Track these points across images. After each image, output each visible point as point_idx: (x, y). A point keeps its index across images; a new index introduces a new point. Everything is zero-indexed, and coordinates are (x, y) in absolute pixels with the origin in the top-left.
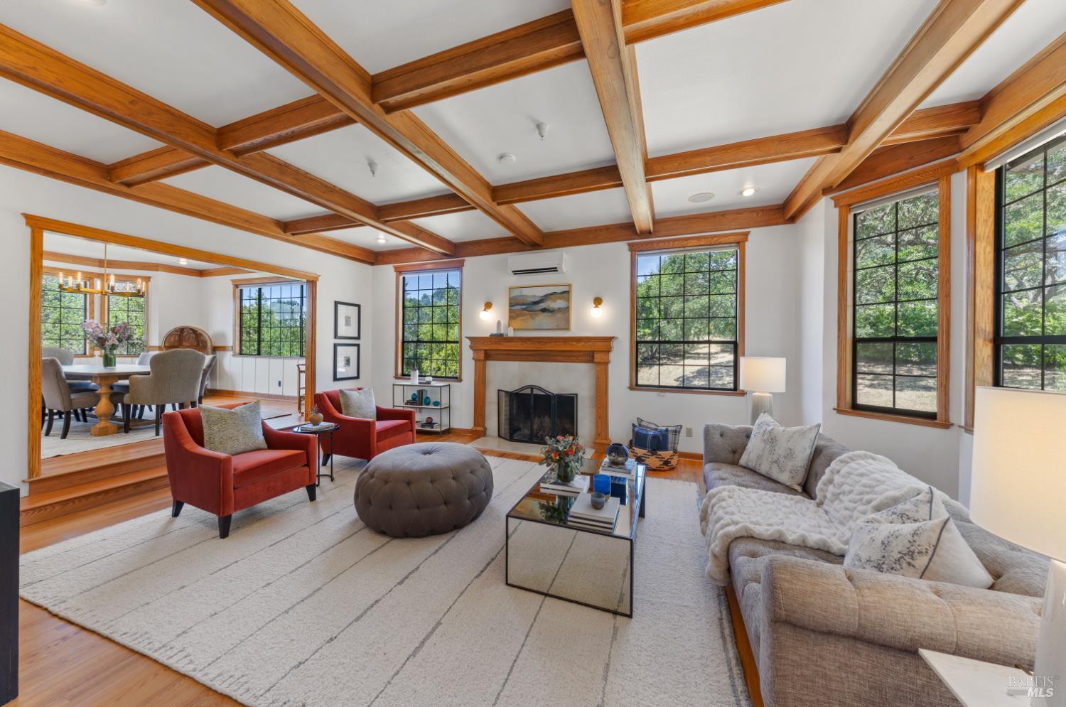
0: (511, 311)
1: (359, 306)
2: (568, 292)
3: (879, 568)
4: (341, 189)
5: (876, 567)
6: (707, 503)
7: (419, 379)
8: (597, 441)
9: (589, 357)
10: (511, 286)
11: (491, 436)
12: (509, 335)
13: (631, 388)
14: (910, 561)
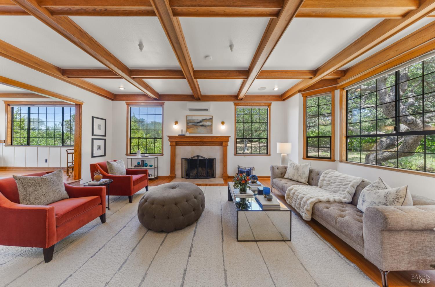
0: (187, 125)
1: (105, 120)
2: (212, 119)
3: (386, 204)
4: (113, 56)
5: (384, 205)
6: (289, 192)
7: (141, 155)
8: (224, 175)
9: (221, 144)
10: (187, 115)
11: (179, 178)
12: (187, 135)
13: (235, 155)
14: (398, 201)
